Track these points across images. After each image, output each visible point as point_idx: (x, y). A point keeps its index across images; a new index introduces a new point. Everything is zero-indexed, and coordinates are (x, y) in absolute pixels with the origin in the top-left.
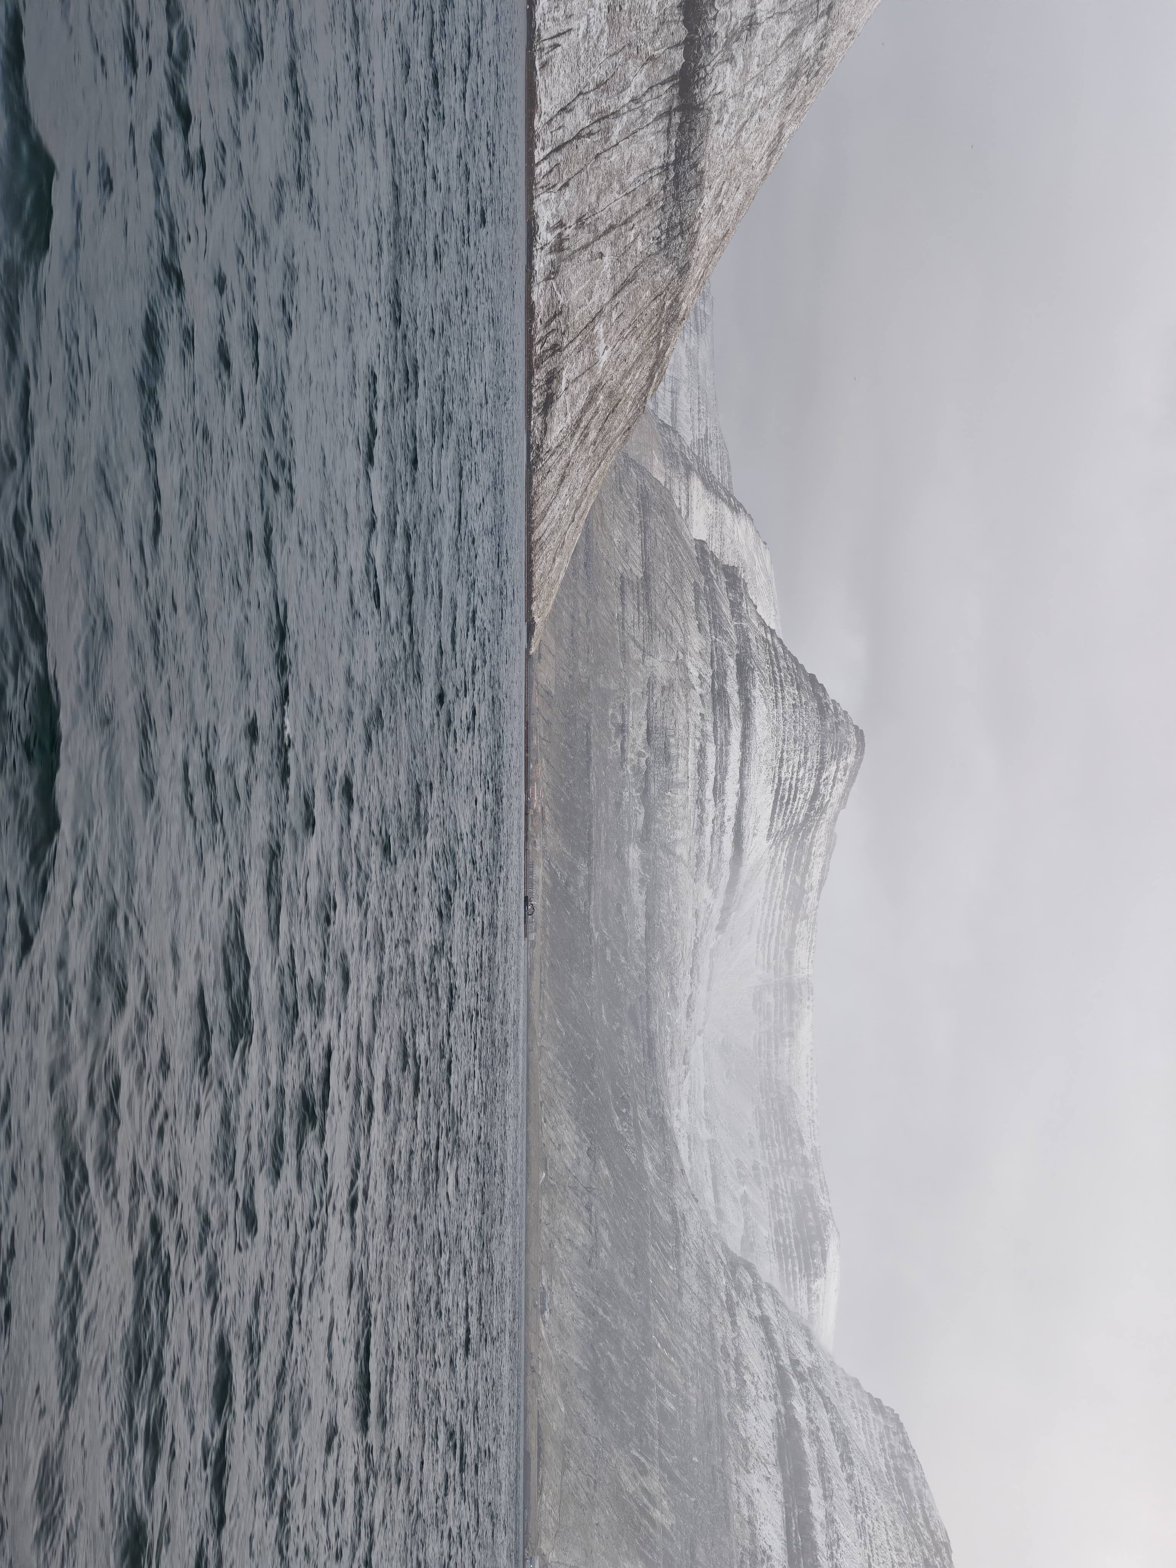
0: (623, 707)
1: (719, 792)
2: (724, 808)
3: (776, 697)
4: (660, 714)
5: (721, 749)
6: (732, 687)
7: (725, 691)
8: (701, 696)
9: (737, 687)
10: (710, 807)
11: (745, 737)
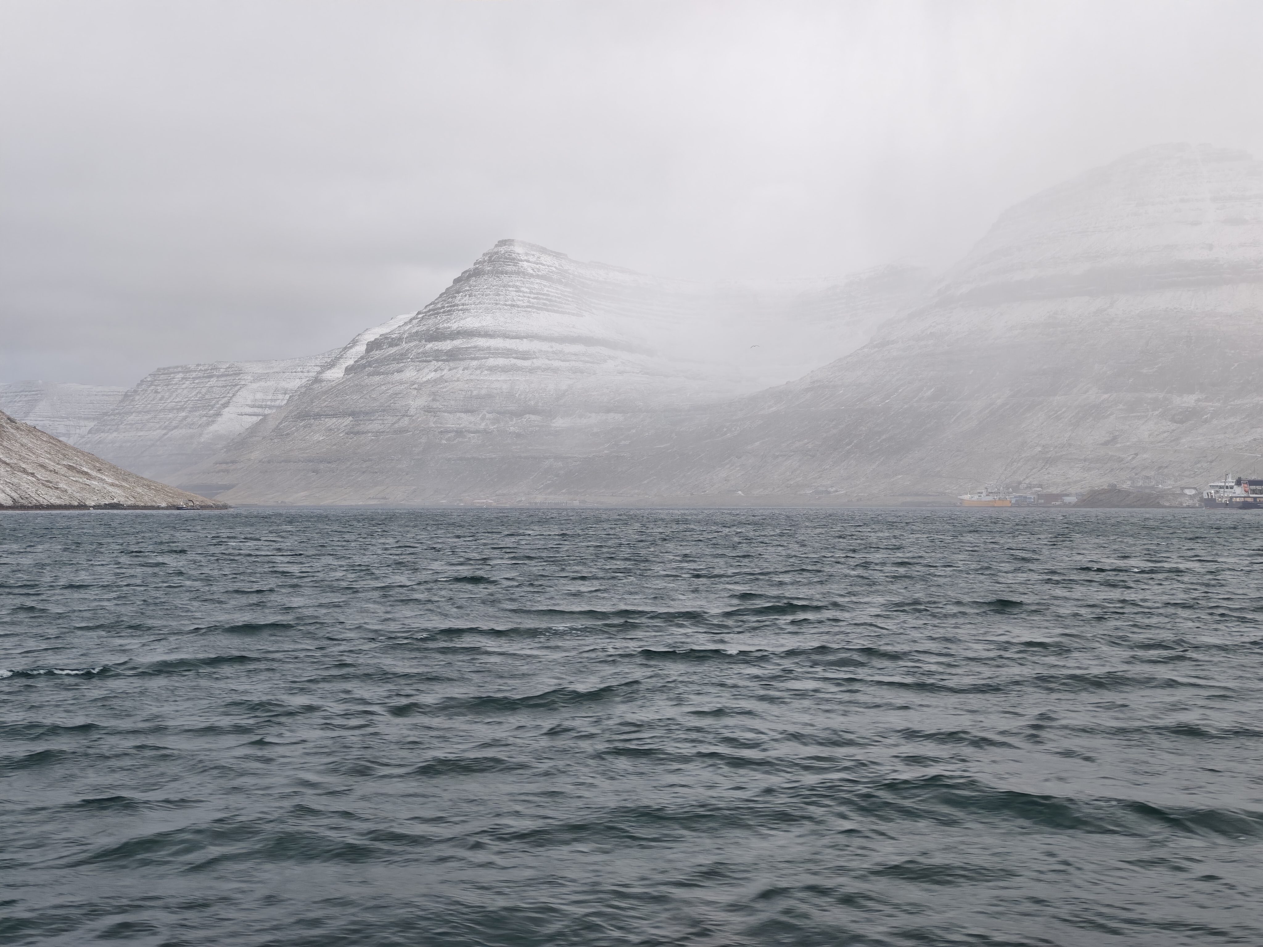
0: (441, 432)
1: (525, 356)
2: (540, 351)
3: (461, 310)
4: (453, 403)
5: (493, 354)
6: (447, 345)
7: (449, 351)
8: (450, 370)
9: (448, 342)
10: (537, 363)
11: (487, 335)
